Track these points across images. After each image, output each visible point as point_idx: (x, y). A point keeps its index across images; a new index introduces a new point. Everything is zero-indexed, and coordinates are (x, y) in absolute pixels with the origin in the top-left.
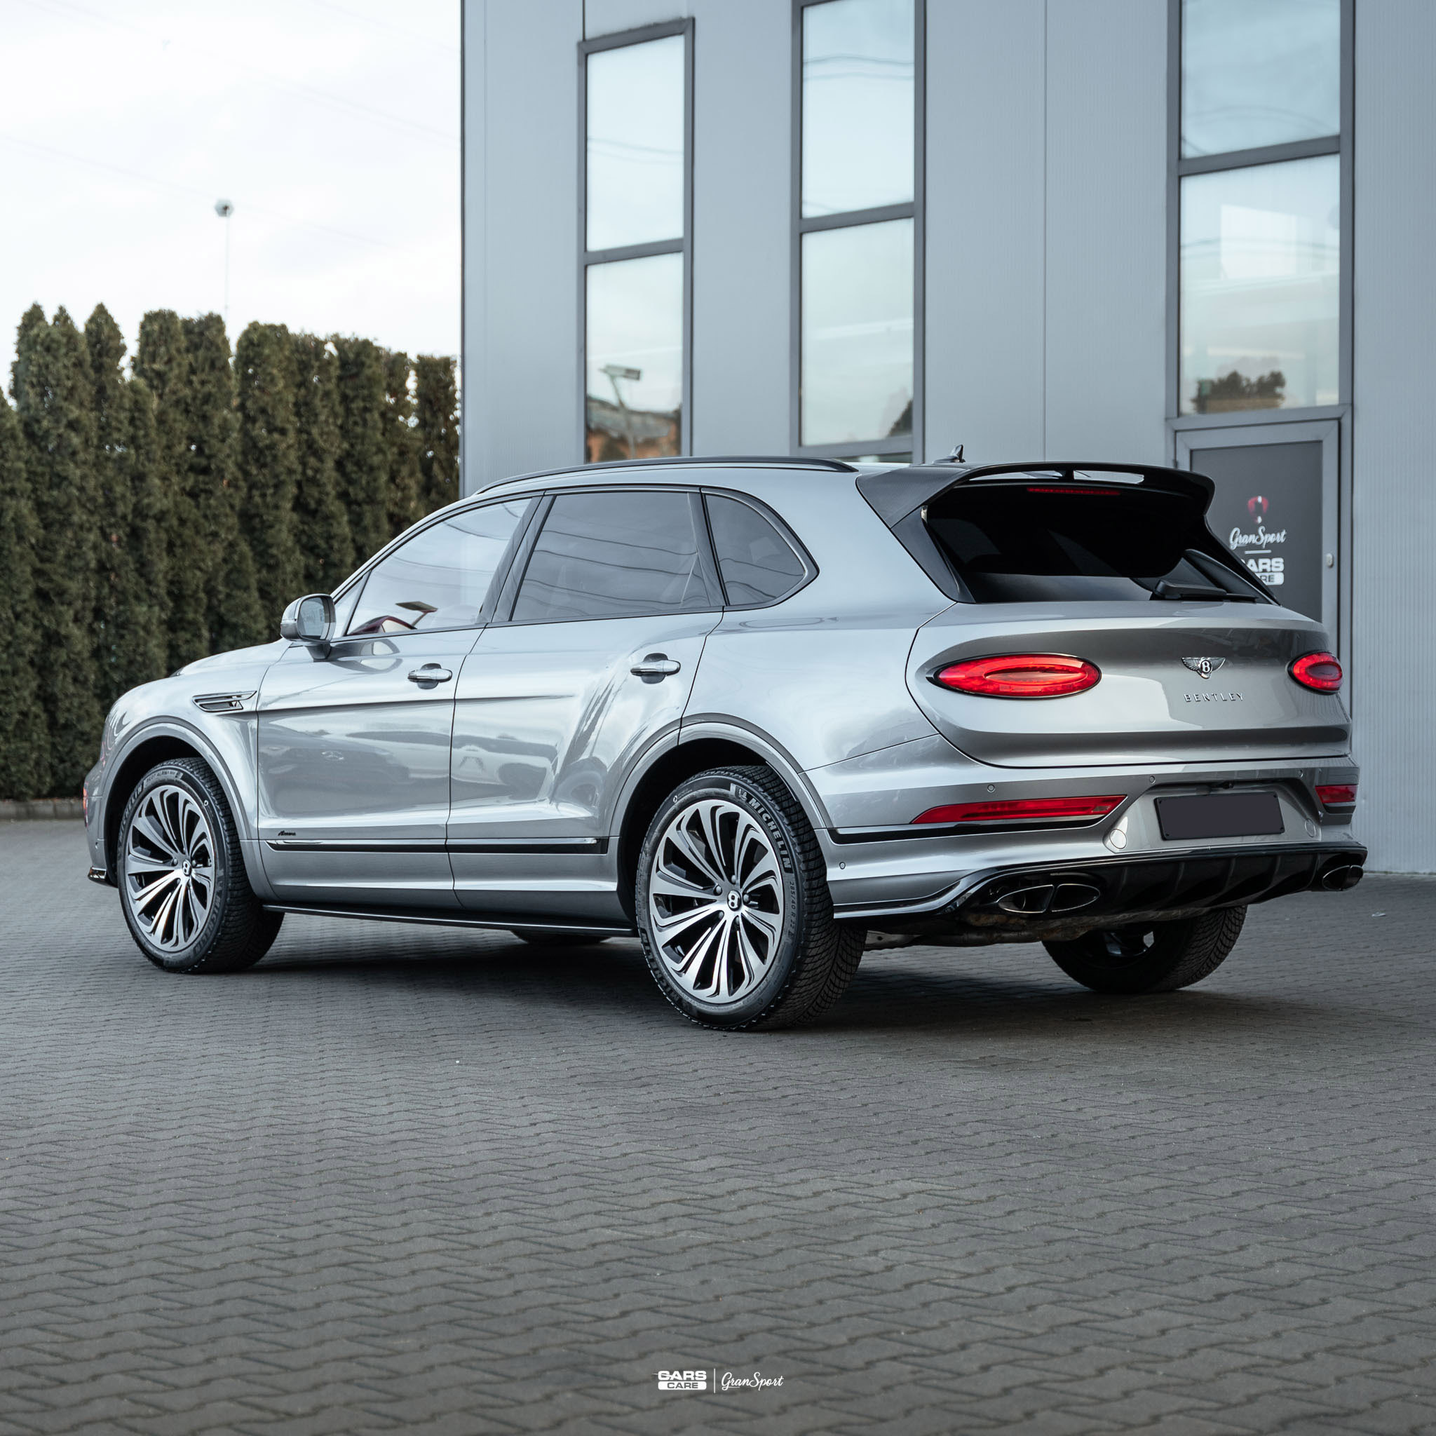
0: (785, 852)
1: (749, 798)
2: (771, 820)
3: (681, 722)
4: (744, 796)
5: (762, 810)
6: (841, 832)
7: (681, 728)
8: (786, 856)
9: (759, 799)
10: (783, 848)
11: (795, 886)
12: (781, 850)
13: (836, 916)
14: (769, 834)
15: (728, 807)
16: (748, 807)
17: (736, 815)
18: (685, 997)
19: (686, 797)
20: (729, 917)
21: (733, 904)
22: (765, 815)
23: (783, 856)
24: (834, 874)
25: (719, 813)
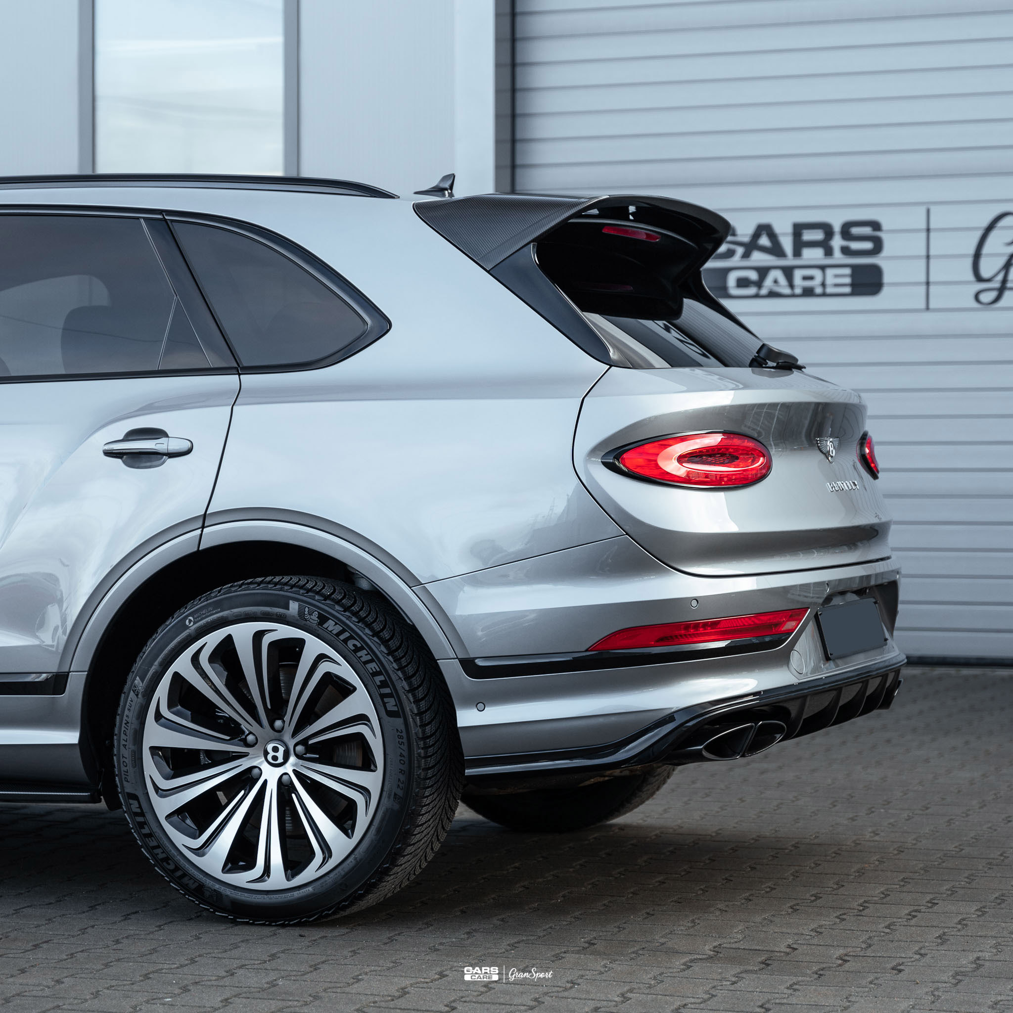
0: (387, 691)
1: (323, 619)
2: (362, 648)
3: (204, 519)
4: (315, 616)
5: (346, 635)
6: (480, 663)
7: (203, 527)
8: (390, 695)
9: (338, 621)
10: (384, 684)
11: (404, 734)
12: (379, 687)
13: (468, 772)
14: (359, 666)
15: (284, 631)
16: (320, 632)
17: (301, 642)
18: (209, 883)
19: (209, 619)
20: (271, 775)
21: (275, 758)
22: (351, 643)
23: (383, 696)
24: (466, 717)
25: (267, 640)
